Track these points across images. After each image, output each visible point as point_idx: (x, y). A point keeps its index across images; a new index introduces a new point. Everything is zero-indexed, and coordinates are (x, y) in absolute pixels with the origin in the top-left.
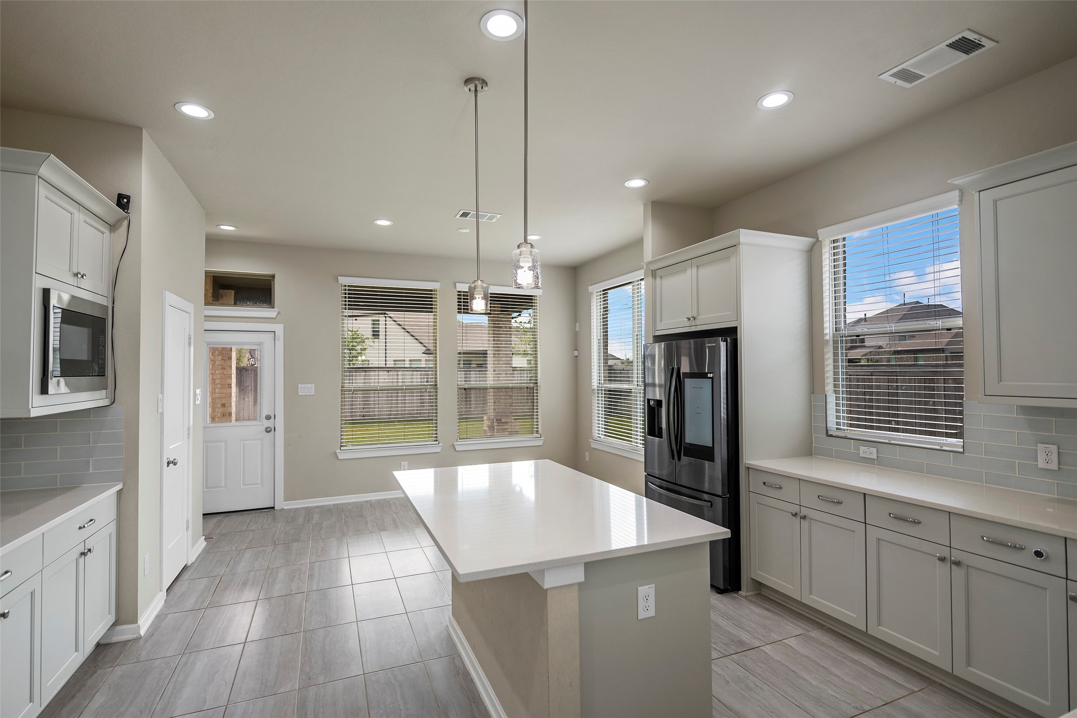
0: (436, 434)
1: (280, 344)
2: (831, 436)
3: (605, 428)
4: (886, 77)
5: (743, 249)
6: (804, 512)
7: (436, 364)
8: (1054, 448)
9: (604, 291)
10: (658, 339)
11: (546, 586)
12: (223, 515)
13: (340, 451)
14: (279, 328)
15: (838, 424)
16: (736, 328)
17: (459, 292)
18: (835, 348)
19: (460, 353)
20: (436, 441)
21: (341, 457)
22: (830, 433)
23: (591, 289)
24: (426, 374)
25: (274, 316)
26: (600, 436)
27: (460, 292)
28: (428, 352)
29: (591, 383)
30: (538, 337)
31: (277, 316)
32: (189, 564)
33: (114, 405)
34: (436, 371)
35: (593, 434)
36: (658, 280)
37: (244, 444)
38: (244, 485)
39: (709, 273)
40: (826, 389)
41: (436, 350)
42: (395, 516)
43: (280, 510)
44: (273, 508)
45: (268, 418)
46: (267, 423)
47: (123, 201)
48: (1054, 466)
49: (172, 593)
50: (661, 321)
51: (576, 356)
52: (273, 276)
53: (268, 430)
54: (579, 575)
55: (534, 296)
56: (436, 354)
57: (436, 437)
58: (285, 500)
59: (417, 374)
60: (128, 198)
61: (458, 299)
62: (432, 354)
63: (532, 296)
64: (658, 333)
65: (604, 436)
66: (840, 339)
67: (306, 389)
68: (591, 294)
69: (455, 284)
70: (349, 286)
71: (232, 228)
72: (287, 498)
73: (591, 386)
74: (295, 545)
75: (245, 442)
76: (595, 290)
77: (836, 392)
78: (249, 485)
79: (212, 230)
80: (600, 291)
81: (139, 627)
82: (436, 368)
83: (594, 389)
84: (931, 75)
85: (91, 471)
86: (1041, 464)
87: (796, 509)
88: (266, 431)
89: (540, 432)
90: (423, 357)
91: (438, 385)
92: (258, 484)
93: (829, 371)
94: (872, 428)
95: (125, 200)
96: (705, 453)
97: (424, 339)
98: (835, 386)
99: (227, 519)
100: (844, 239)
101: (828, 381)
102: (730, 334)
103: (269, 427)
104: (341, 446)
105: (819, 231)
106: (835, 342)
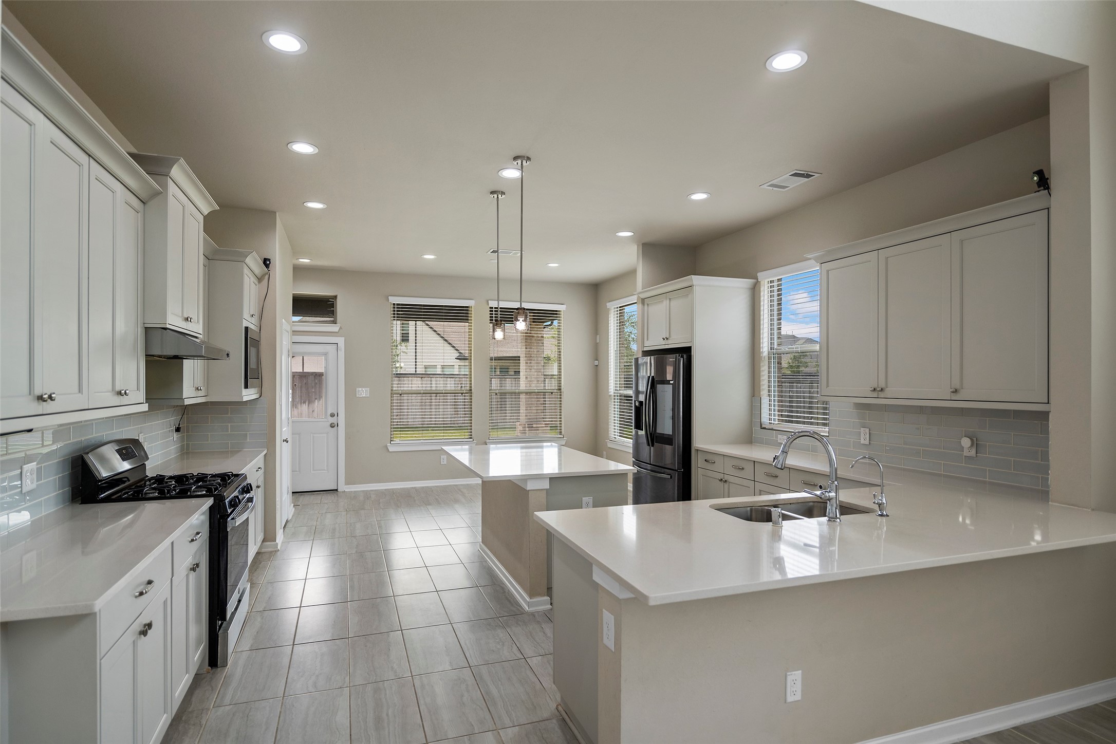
0: (471, 432)
1: (342, 354)
2: (765, 428)
3: (620, 430)
4: (765, 186)
5: (696, 289)
6: (726, 477)
7: (471, 372)
8: (867, 430)
9: (620, 307)
10: (647, 353)
11: (528, 489)
12: (298, 494)
13: (390, 444)
14: (341, 341)
15: (770, 419)
16: (690, 348)
17: (490, 308)
18: (769, 363)
19: (491, 359)
20: (471, 438)
21: (392, 449)
22: (763, 426)
23: (609, 305)
24: (460, 381)
25: (337, 331)
26: (616, 437)
27: (492, 308)
28: (461, 358)
29: (608, 389)
30: (562, 348)
31: (339, 331)
32: (289, 519)
33: (261, 398)
34: (471, 378)
35: (610, 435)
36: (646, 306)
37: (313, 437)
38: (314, 470)
39: (677, 304)
40: (761, 393)
41: (471, 356)
42: (437, 497)
43: (343, 492)
44: (337, 490)
45: (332, 415)
46: (333, 420)
47: (266, 262)
48: (867, 442)
49: (286, 529)
50: (647, 340)
51: (597, 365)
52: (336, 297)
53: (332, 426)
54: (546, 485)
55: (559, 311)
56: (471, 359)
57: (471, 435)
58: (345, 485)
59: (450, 381)
60: (269, 260)
61: (490, 314)
62: (467, 359)
63: (557, 311)
64: (645, 349)
65: (619, 437)
66: (772, 356)
67: (363, 392)
68: (609, 310)
69: (488, 301)
70: (398, 304)
71: (309, 261)
72: (347, 483)
73: (608, 392)
74: (362, 512)
75: (315, 435)
76: (612, 307)
77: (769, 396)
78: (317, 470)
79: (296, 262)
80: (617, 308)
81: (277, 544)
82: (471, 375)
83: (610, 396)
84: (793, 186)
85: (248, 441)
86: (862, 442)
87: (721, 476)
88: (331, 427)
89: (563, 433)
90: (456, 362)
91: (473, 390)
92: (324, 470)
93: (764, 380)
94: (792, 422)
95: (268, 262)
96: (667, 440)
97: (456, 344)
98: (769, 391)
99: (302, 497)
100: (779, 280)
101: (763, 388)
102: (686, 352)
103: (333, 423)
104: (391, 441)
105: (759, 274)
106: (769, 358)
